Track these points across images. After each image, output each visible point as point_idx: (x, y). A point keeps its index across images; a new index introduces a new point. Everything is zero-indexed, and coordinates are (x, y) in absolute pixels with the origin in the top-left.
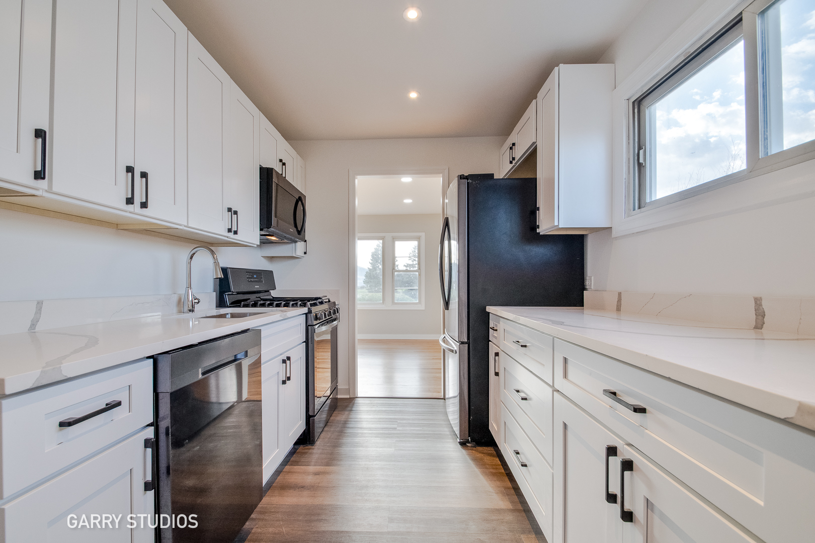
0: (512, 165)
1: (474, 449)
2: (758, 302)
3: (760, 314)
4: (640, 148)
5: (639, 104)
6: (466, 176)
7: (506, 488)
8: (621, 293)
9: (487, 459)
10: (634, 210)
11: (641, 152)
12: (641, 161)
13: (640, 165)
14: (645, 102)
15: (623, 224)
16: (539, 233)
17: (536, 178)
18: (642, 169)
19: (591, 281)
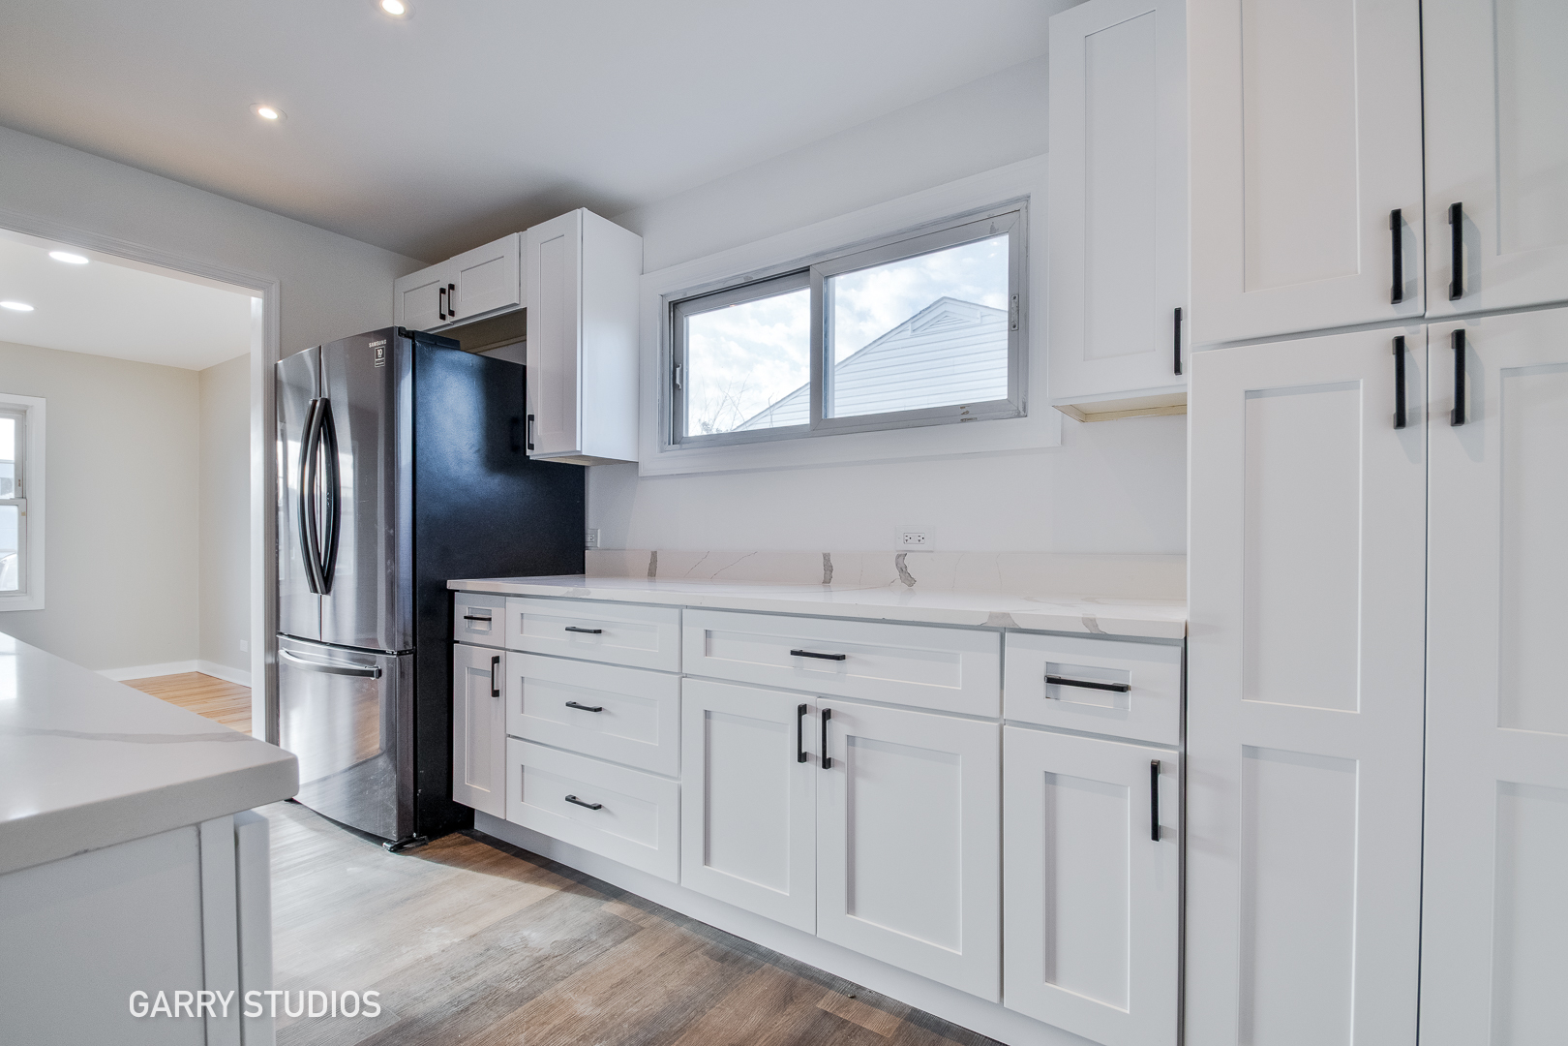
0: (442, 323)
1: (426, 847)
2: (826, 557)
3: (828, 568)
4: (675, 366)
5: (676, 308)
6: (409, 332)
7: (530, 871)
8: (656, 552)
9: (464, 851)
10: (669, 444)
11: (678, 370)
12: (678, 382)
13: (675, 386)
14: (683, 308)
15: (655, 460)
16: (529, 457)
17: (525, 368)
18: (677, 392)
19: (597, 536)
